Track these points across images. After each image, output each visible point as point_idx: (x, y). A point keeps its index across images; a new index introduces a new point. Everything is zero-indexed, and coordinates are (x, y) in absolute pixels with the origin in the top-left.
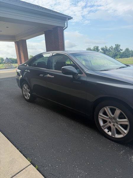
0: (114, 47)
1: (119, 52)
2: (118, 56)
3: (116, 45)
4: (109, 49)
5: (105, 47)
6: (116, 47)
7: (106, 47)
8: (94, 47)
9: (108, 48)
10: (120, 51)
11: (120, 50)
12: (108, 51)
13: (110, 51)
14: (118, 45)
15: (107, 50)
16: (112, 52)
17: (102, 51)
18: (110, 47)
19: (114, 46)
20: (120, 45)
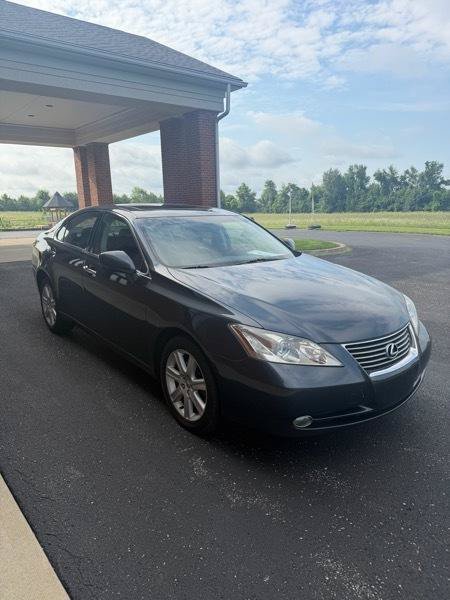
0: (420, 172)
1: (439, 188)
2: (435, 204)
3: (427, 164)
4: (403, 178)
5: (388, 171)
6: (427, 173)
7: (391, 169)
8: (351, 169)
9: (400, 173)
10: (443, 186)
11: (443, 182)
12: (400, 183)
13: (407, 184)
14: (434, 164)
15: (394, 180)
16: (412, 187)
17: (376, 182)
18: (407, 172)
19: (421, 169)
20: (442, 166)
